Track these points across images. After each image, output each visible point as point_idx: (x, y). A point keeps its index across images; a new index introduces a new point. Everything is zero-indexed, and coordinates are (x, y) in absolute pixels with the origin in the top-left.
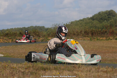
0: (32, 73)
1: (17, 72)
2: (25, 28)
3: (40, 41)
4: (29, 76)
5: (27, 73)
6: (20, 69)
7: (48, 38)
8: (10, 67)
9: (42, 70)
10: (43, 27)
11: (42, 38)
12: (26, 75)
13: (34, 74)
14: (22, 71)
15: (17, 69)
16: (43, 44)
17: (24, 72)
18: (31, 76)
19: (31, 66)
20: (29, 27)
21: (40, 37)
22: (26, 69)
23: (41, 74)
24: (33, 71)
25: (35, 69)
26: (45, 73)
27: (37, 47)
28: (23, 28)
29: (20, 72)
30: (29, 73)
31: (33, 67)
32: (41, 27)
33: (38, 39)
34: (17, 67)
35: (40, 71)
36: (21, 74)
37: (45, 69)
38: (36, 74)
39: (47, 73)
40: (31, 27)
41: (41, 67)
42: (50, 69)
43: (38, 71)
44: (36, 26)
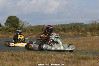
0: (74, 62)
1: (61, 61)
2: (66, 24)
3: (80, 35)
4: (72, 64)
5: (70, 62)
6: (64, 58)
7: (86, 33)
8: (55, 57)
9: (83, 59)
10: (82, 23)
11: (81, 33)
12: (69, 63)
13: (76, 62)
14: (66, 60)
15: (62, 59)
16: (82, 37)
17: (68, 61)
18: (73, 65)
19: (73, 56)
20: (70, 24)
21: (79, 32)
22: (69, 58)
23: (82, 63)
24: (75, 61)
25: (76, 59)
26: (85, 62)
27: (77, 41)
28: (65, 24)
29: (64, 61)
30: (72, 62)
31: (75, 56)
32: (81, 23)
33: (78, 33)
34: (61, 57)
35: (81, 60)
36: (65, 63)
37: (85, 59)
38: (77, 62)
39: (87, 62)
40: (72, 23)
41: (81, 57)
42: (89, 58)
43: (79, 60)
44: (76, 23)
